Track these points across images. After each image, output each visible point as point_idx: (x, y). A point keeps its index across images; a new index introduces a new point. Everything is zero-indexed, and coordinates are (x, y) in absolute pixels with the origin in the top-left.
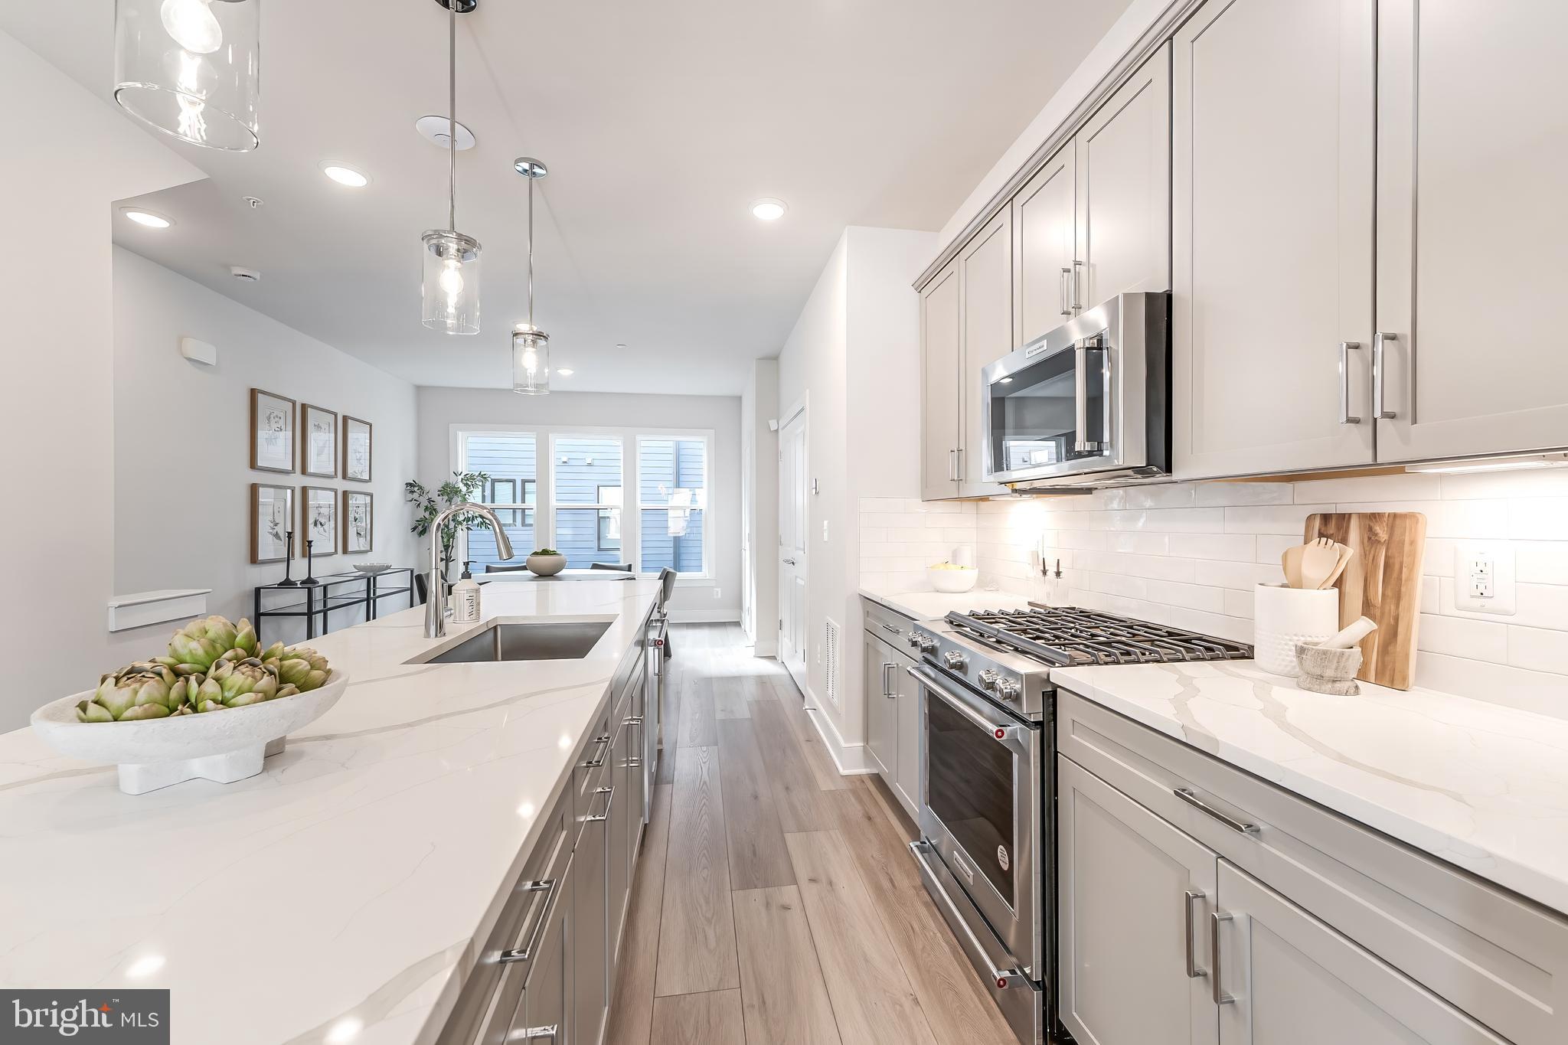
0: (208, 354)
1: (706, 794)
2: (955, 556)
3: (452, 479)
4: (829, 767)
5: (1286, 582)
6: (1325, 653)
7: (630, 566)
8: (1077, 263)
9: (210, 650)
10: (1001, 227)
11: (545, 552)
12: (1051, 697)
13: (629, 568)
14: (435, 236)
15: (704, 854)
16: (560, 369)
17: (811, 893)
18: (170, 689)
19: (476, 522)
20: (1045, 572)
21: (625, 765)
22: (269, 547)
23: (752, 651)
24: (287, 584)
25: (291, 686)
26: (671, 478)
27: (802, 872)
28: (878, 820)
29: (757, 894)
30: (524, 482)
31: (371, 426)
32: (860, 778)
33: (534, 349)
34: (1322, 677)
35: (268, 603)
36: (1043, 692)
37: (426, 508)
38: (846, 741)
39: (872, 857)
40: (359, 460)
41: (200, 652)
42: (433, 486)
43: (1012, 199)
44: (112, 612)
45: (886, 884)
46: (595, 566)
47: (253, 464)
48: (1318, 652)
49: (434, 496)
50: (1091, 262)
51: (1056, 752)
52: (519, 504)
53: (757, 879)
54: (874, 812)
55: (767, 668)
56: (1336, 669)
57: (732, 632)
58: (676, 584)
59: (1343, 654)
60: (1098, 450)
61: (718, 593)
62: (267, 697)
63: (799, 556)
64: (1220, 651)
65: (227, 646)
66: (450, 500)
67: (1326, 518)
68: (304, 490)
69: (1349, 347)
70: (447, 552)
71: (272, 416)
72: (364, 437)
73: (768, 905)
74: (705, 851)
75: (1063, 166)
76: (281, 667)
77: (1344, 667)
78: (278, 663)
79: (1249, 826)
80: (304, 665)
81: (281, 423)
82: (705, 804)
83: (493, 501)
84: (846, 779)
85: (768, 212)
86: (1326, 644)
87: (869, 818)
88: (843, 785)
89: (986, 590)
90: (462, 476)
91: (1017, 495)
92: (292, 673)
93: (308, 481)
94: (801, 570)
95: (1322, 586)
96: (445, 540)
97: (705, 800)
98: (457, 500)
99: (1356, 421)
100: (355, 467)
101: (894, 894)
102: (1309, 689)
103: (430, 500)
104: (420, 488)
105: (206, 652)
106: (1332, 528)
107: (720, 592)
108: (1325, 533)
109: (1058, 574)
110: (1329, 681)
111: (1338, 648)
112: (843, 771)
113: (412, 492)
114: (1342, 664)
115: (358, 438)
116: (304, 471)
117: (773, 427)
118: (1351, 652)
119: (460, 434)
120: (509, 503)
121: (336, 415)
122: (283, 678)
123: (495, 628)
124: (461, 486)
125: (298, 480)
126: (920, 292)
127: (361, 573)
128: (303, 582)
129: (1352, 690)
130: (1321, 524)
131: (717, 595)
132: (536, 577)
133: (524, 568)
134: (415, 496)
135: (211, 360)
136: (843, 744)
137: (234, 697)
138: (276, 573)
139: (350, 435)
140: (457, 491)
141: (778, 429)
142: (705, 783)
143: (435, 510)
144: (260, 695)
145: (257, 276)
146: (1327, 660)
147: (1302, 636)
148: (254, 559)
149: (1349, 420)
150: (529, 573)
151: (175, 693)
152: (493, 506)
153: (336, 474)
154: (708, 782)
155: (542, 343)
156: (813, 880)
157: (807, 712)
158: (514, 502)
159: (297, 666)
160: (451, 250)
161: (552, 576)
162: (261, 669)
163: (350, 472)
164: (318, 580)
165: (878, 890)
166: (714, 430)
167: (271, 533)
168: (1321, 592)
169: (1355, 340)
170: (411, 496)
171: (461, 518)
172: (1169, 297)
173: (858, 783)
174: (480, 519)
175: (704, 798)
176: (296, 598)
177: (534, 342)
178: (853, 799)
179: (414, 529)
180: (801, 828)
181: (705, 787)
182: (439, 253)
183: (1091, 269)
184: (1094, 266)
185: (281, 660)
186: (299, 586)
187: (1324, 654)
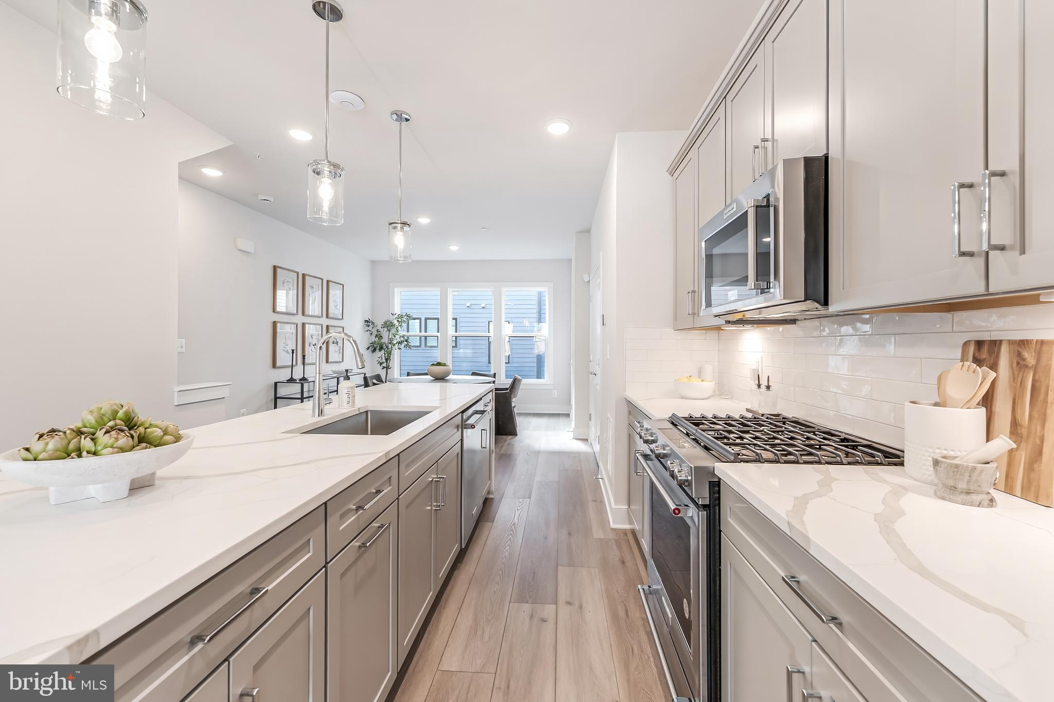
0: (249, 246)
1: (513, 532)
2: (700, 374)
3: (391, 318)
4: (603, 521)
5: (938, 400)
6: (957, 466)
7: (495, 374)
8: (764, 140)
9: (100, 420)
10: (719, 120)
11: (439, 364)
12: (716, 486)
13: (494, 376)
14: (314, 164)
15: (500, 574)
16: (449, 246)
17: (565, 612)
18: (70, 442)
19: (403, 345)
20: (759, 386)
21: (430, 508)
22: (284, 358)
23: (571, 435)
24: (291, 380)
25: (144, 445)
26: (535, 315)
27: (563, 596)
28: (629, 564)
29: (527, 607)
30: (426, 319)
31: (343, 286)
32: (625, 532)
33: (402, 233)
34: (956, 488)
35: (282, 392)
36: (710, 482)
37: (376, 336)
38: (616, 503)
39: (617, 591)
40: (336, 306)
41: (93, 421)
42: (379, 323)
43: (725, 97)
44: (176, 394)
45: (622, 613)
46: (474, 374)
47: (274, 311)
48: (951, 465)
49: (379, 328)
50: (775, 138)
51: (720, 531)
52: (423, 334)
53: (530, 597)
54: (628, 558)
55: (580, 447)
56: (969, 482)
57: (562, 420)
58: (521, 387)
59: (974, 468)
60: (767, 288)
61: (555, 393)
62: (122, 450)
63: (598, 370)
64: (879, 457)
65: (111, 418)
66: (389, 331)
67: (979, 344)
68: (304, 325)
69: (962, 186)
70: (387, 363)
71: (285, 282)
72: (339, 293)
73: (532, 616)
74: (501, 572)
75: (756, 66)
76: (145, 432)
77: (977, 481)
78: (144, 429)
79: (834, 619)
80: (159, 432)
81: (291, 285)
82: (510, 539)
83: (426, 331)
84: (614, 531)
85: (558, 129)
86: (962, 459)
87: (623, 562)
88: (611, 536)
89: (722, 398)
90: (396, 316)
91: (730, 325)
92: (151, 437)
93: (305, 320)
94: (597, 380)
95: (967, 405)
96: (386, 355)
97: (511, 536)
98: (393, 331)
99: (971, 254)
100: (335, 310)
101: (626, 622)
102: (943, 498)
103: (378, 331)
104: (373, 323)
105: (96, 421)
106: (984, 355)
107: (556, 394)
108: (978, 358)
109: (768, 387)
110: (962, 493)
111: (972, 463)
112: (612, 525)
113: (369, 326)
114: (974, 478)
115: (335, 293)
116: (303, 314)
117: (586, 279)
118: (984, 467)
119: (396, 289)
120: (418, 333)
121: (322, 280)
122: (142, 440)
123: (367, 412)
124: (395, 322)
125: (299, 319)
126: (672, 176)
127: (336, 375)
128: (300, 380)
129: (986, 503)
130: (975, 350)
131: (554, 395)
132: (434, 380)
133: (426, 374)
134: (370, 328)
135: (251, 250)
136: (613, 506)
137: (101, 450)
138: (285, 375)
139: (331, 292)
140: (392, 325)
141: (589, 281)
142: (514, 524)
143: (381, 337)
144: (116, 450)
145: (272, 199)
146: (958, 473)
147: (945, 450)
148: (274, 365)
149: (963, 254)
150: (429, 377)
151: (72, 446)
152: (426, 334)
153: (322, 315)
154: (517, 523)
155: (406, 228)
156: (569, 603)
157: (599, 481)
158: (420, 332)
159: (153, 433)
160: (325, 172)
161: (443, 379)
162: (125, 433)
163: (331, 315)
164: (308, 378)
165: (615, 617)
166: (552, 283)
167: (284, 350)
168: (965, 410)
169: (967, 180)
170: (367, 328)
171: (395, 342)
172: (826, 158)
173: (622, 535)
174: (406, 343)
175: (511, 534)
176: (295, 389)
177: (402, 228)
178: (615, 546)
179: (368, 348)
180: (571, 564)
181: (513, 527)
182: (318, 173)
183: (775, 144)
184: (777, 140)
185: (145, 429)
186: (298, 381)
187: (956, 468)
